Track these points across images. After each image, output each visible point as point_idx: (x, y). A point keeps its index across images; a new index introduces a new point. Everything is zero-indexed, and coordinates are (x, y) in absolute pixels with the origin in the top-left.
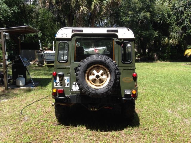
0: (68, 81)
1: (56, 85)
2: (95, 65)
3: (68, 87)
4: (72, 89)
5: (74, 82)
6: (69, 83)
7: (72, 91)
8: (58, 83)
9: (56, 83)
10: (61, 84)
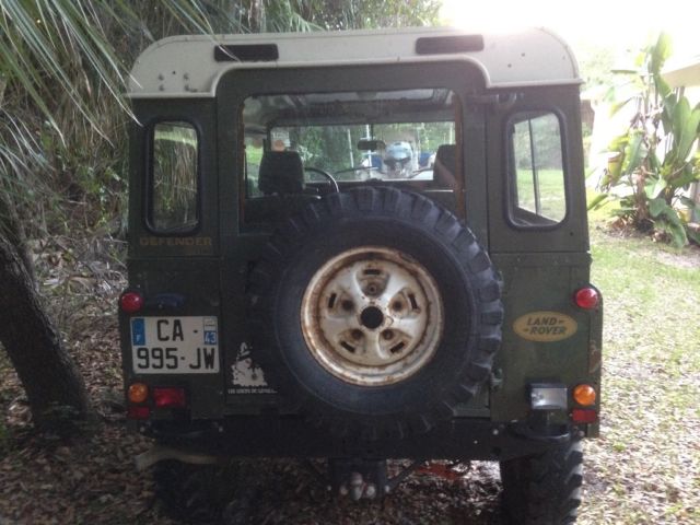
0: (210, 337)
1: (143, 362)
2: (354, 252)
3: (210, 371)
4: (235, 382)
5: (244, 346)
6: (216, 348)
7: (232, 391)
8: (154, 350)
9: (143, 353)
10: (175, 358)
